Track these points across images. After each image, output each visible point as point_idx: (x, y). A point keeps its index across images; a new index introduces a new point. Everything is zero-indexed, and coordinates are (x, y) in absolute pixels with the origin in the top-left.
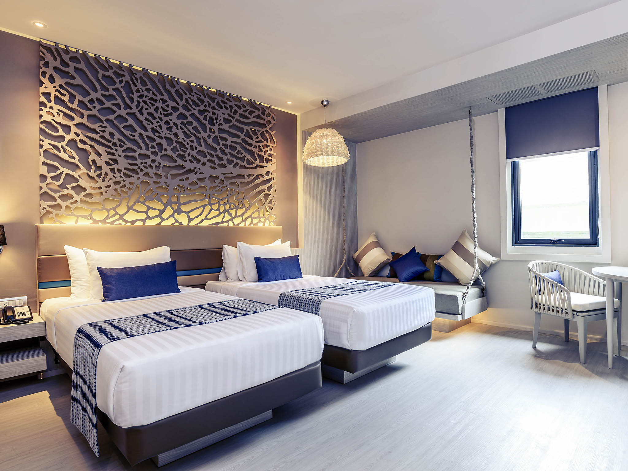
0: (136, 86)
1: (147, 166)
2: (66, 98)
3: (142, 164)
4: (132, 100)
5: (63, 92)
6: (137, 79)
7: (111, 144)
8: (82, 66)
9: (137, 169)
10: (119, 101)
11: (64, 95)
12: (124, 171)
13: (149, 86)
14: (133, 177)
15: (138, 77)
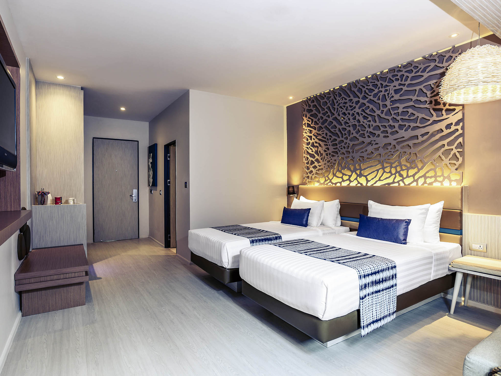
0: (336, 99)
1: (342, 147)
2: (310, 123)
3: (340, 147)
4: (334, 109)
5: (310, 120)
6: (336, 95)
7: (326, 140)
8: (315, 103)
9: (337, 151)
10: (329, 113)
11: (309, 121)
12: (332, 153)
13: (343, 95)
14: (336, 156)
15: (337, 93)
